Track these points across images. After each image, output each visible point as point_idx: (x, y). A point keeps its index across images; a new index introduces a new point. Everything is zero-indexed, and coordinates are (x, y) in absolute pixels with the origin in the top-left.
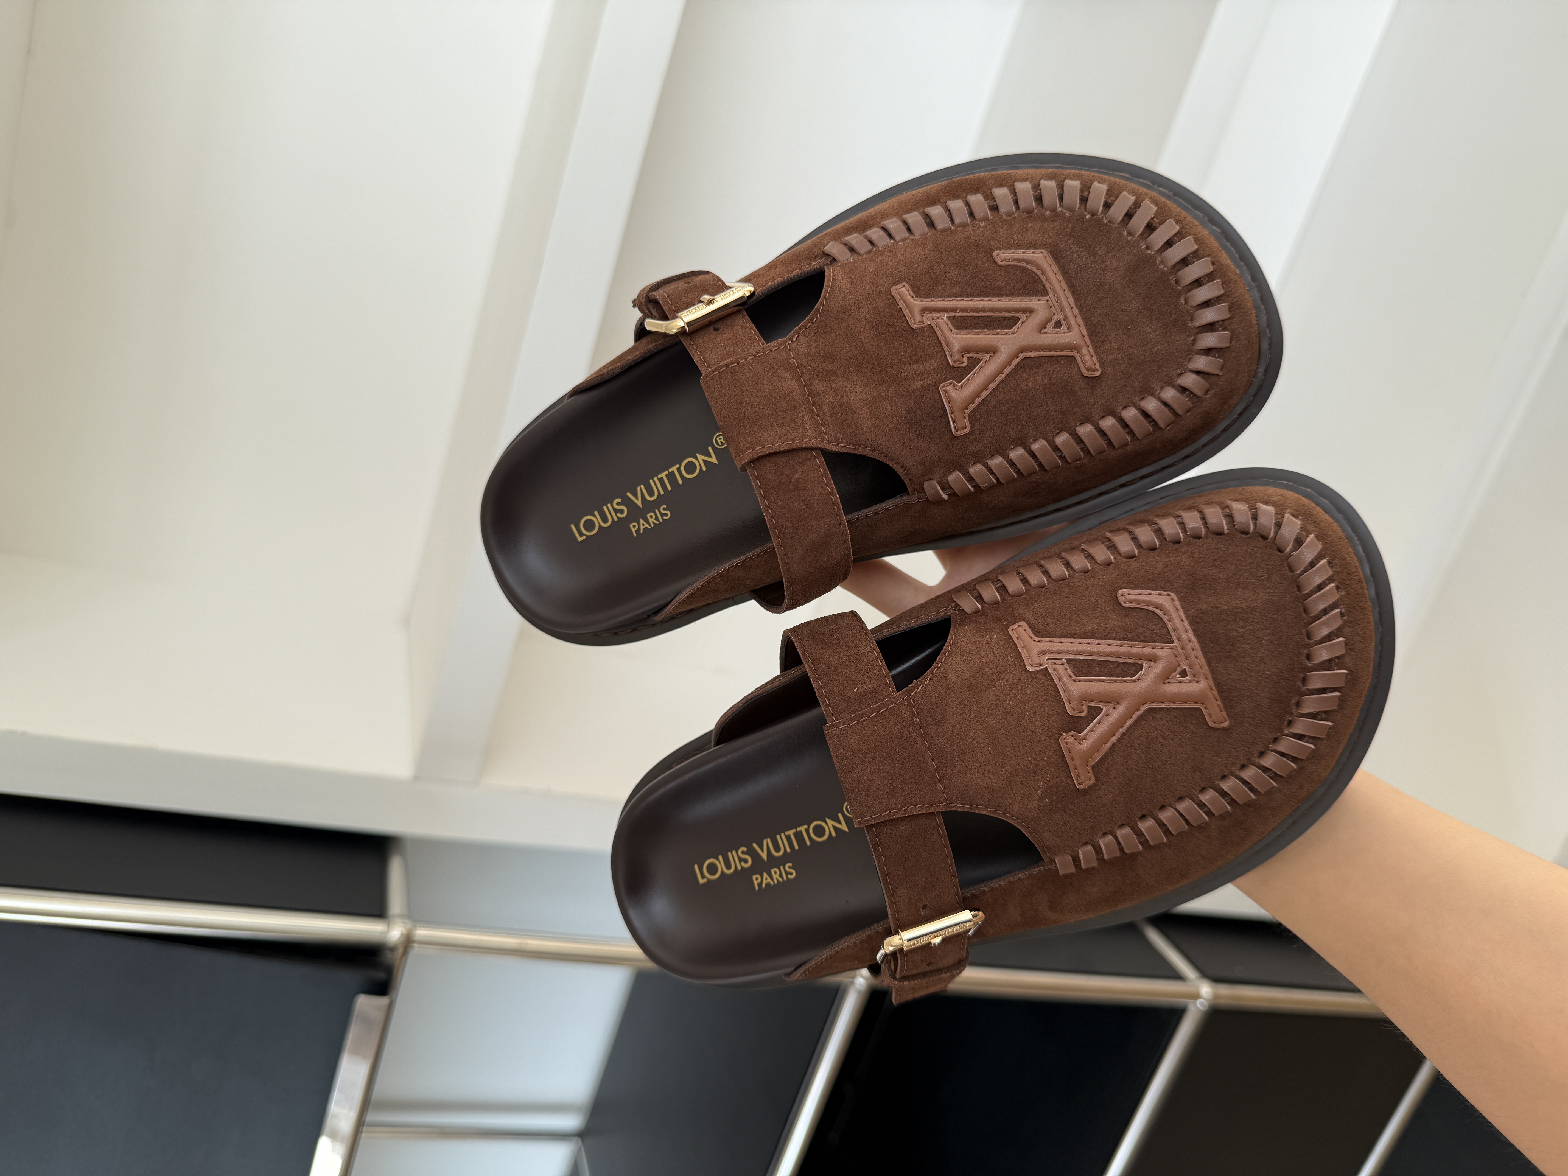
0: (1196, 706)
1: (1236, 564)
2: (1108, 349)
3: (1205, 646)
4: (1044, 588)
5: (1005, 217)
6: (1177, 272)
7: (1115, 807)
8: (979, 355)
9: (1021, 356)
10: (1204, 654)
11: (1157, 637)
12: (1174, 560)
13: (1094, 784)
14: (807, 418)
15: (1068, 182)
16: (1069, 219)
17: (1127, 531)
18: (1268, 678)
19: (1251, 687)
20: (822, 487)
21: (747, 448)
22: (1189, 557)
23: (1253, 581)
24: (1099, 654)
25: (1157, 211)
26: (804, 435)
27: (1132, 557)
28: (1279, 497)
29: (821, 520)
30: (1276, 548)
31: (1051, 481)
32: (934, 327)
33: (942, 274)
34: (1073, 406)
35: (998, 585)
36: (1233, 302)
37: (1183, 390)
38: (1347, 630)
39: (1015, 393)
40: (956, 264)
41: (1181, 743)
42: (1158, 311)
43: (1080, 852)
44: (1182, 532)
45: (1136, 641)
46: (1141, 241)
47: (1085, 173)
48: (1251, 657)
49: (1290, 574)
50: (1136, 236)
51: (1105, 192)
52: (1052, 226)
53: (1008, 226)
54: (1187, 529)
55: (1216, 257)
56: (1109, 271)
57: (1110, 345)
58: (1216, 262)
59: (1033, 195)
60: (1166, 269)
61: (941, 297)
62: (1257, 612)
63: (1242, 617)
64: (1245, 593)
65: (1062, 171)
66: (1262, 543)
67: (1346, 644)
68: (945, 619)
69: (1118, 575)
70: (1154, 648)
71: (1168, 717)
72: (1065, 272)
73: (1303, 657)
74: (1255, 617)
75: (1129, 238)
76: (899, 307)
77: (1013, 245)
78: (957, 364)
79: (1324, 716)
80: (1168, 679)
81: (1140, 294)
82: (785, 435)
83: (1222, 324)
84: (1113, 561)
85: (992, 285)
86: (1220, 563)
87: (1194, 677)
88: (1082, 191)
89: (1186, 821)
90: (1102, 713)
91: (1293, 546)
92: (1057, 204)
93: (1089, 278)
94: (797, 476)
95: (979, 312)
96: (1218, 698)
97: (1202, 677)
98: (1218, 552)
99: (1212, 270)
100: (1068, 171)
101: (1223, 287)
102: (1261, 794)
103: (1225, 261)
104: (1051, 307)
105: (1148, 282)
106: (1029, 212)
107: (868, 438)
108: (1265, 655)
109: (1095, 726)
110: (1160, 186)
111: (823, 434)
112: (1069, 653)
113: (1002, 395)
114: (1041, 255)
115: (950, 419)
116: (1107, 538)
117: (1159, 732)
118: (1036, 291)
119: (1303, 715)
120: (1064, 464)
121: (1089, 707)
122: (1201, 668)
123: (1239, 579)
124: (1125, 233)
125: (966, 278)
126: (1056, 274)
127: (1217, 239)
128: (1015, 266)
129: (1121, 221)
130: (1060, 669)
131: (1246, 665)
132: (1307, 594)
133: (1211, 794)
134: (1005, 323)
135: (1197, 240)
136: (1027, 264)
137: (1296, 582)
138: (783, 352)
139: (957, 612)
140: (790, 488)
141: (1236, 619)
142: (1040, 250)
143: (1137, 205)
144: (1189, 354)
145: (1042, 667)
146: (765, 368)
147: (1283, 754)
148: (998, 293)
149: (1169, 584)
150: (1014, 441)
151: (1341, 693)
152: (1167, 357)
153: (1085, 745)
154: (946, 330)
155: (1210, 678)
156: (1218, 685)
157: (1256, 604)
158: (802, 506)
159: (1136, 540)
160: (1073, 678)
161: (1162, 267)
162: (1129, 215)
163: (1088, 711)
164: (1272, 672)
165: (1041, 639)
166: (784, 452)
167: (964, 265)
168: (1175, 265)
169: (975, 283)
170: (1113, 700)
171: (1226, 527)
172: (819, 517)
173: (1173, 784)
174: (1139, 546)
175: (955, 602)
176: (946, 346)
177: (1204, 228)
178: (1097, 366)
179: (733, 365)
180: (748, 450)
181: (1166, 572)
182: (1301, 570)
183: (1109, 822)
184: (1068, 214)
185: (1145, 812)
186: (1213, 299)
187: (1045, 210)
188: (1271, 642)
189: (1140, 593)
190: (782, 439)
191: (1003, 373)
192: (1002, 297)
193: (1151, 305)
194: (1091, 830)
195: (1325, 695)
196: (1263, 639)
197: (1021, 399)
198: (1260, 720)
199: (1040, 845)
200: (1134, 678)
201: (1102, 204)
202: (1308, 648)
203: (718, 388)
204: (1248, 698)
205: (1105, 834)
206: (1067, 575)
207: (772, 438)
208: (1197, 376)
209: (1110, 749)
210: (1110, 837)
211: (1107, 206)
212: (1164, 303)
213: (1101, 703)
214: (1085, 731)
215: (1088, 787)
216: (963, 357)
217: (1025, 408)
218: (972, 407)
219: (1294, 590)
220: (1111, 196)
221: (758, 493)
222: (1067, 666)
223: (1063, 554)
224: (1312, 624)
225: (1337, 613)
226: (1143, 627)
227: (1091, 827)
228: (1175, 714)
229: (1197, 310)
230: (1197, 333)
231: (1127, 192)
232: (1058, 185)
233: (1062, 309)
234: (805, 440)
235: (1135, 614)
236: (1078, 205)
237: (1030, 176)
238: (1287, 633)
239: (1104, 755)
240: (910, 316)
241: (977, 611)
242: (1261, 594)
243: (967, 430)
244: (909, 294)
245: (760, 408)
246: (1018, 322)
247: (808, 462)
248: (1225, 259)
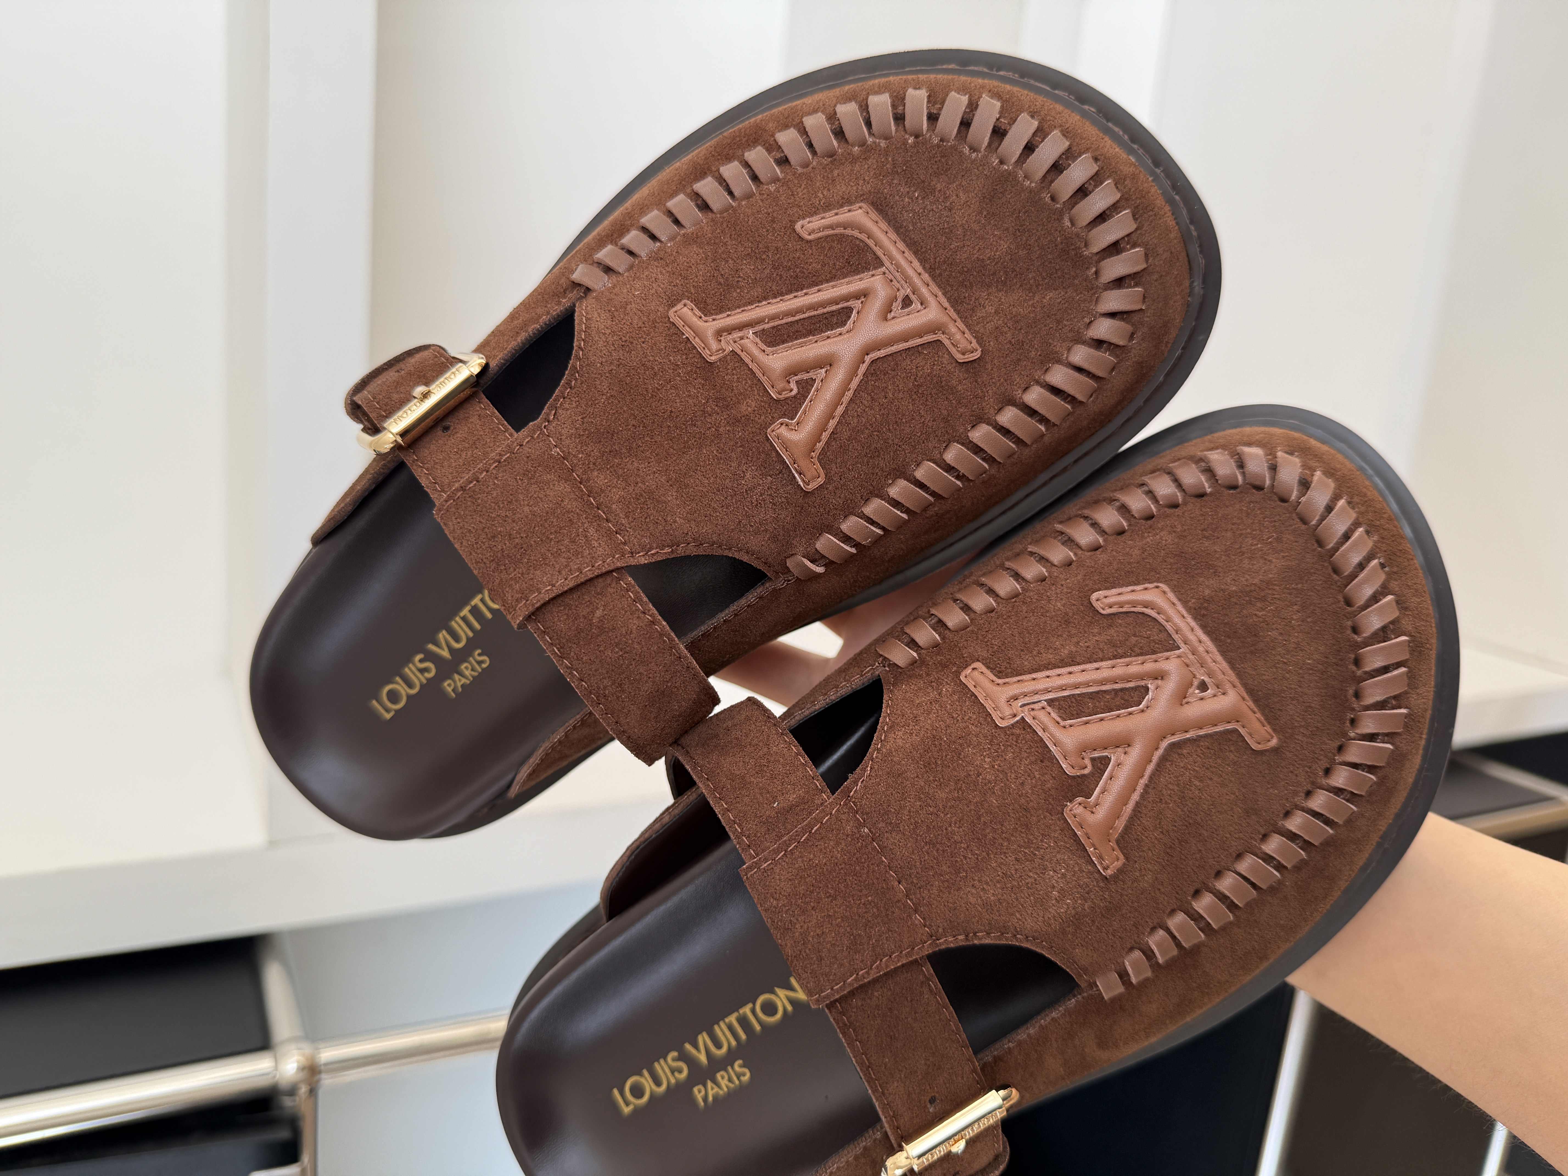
0: (1229, 727)
1: (1231, 529)
2: (982, 317)
3: (1221, 644)
4: (994, 613)
5: (800, 170)
6: (1050, 185)
7: (1159, 890)
8: (810, 374)
9: (868, 359)
10: (1222, 655)
11: (1157, 646)
12: (1152, 541)
13: (1124, 864)
14: (592, 531)
15: (873, 100)
16: (887, 151)
17: (1081, 517)
18: (1311, 669)
19: (1293, 686)
20: (638, 617)
21: (517, 600)
22: (1170, 533)
23: (1259, 546)
24: (1087, 684)
25: (1002, 107)
26: (593, 558)
27: (1096, 548)
28: (1262, 435)
29: (651, 663)
30: (1277, 499)
31: (956, 507)
32: (739, 352)
33: (733, 273)
34: (956, 407)
35: (933, 621)
36: (1136, 205)
37: (1099, 343)
38: (1394, 585)
39: (873, 412)
40: (748, 254)
41: (1223, 781)
42: (1038, 246)
43: (1127, 963)
44: (1153, 504)
45: (1131, 656)
46: (990, 155)
47: (894, 79)
48: (1283, 646)
49: (1303, 527)
50: (982, 150)
51: (926, 100)
52: (866, 166)
53: (807, 183)
54: (1159, 498)
55: (1097, 149)
56: (957, 209)
57: (984, 311)
58: (1099, 157)
59: (831, 130)
60: (1033, 185)
61: (739, 308)
62: (1275, 585)
63: (1257, 597)
64: (1253, 565)
65: (863, 85)
66: (1258, 495)
67: (1398, 602)
68: (873, 681)
69: (1085, 576)
70: (1156, 661)
71: (1198, 750)
72: (898, 227)
73: (1349, 632)
74: (1275, 593)
75: (974, 155)
76: (684, 337)
77: (819, 207)
78: (785, 395)
79: (1394, 702)
80: (1185, 698)
81: (1007, 229)
82: (566, 566)
83: (1128, 240)
84: (1074, 559)
85: (803, 272)
86: (1211, 532)
87: (1218, 688)
88: (894, 106)
89: (1254, 885)
90: (1111, 764)
91: (1298, 490)
92: (864, 133)
93: (932, 226)
94: (598, 613)
95: (796, 314)
96: (1256, 709)
97: (1228, 686)
98: (1204, 519)
99: (1097, 168)
100: (871, 83)
101: (1117, 188)
102: (1340, 826)
103: (1111, 151)
104: (891, 281)
105: (1015, 209)
106: (831, 154)
107: (686, 532)
108: (1300, 640)
109: (1106, 783)
110: (999, 70)
111: (621, 546)
112: (1047, 691)
113: (856, 420)
114: (860, 211)
115: (794, 472)
116: (1058, 531)
117: (1192, 772)
118: (866, 263)
119: (1368, 708)
120: (966, 484)
121: (1093, 760)
122: (1224, 674)
123: (1240, 547)
124: (966, 150)
125: (767, 271)
126: (887, 233)
127: (1095, 123)
128: (827, 237)
129: (957, 134)
130: (1042, 715)
131: (1279, 657)
132: (1333, 548)
133: (1277, 840)
134: (835, 321)
135: (1065, 133)
136: (845, 229)
137: (1314, 536)
138: (539, 442)
139: (887, 669)
140: (594, 633)
141: (1250, 601)
142: (858, 205)
143: (973, 106)
144: (1095, 293)
145: (1017, 718)
146: (516, 475)
147: (1355, 766)
148: (815, 280)
149: (1153, 573)
150: (889, 474)
151: (1408, 667)
152: (1066, 305)
153: (1101, 813)
154: (756, 352)
155: (1238, 685)
156: (1251, 692)
157: (1271, 576)
158: (617, 652)
159: (1096, 526)
160: (1062, 724)
161: (1027, 183)
162: (966, 124)
163: (1093, 766)
164: (1314, 660)
165: (1007, 680)
166: (572, 590)
167: (759, 253)
168: (1044, 177)
169: (781, 275)
170: (1123, 742)
171: (1206, 485)
172: (646, 659)
173: (1225, 839)
174: (1102, 532)
175: (881, 655)
176: (761, 375)
177: (1073, 112)
178: (975, 344)
179: (471, 485)
180: (519, 603)
181: (1146, 558)
182: (1317, 519)
183: (1155, 912)
184: (883, 144)
185: (1197, 885)
186: (1108, 209)
187: (852, 146)
188: (1302, 621)
189: (1120, 592)
190: (564, 573)
191: (849, 390)
192: (822, 284)
193: (1027, 240)
194: (1134, 929)
195: (1389, 675)
196: (1292, 619)
197: (883, 418)
198: (1315, 727)
199: (1073, 967)
200: (1141, 706)
201: (925, 118)
202: (1351, 618)
203: (459, 523)
204: (1293, 700)
205: (1153, 929)
206: (1020, 589)
207: (549, 575)
208: (1112, 320)
209: (1134, 810)
210: (1161, 933)
211: (933, 118)
212: (1043, 233)
213: (1107, 750)
214: (1095, 793)
215: (1118, 870)
216: (789, 382)
217: (891, 428)
218: (820, 446)
219: (1314, 548)
220: (935, 103)
221: (551, 653)
222: (1049, 709)
223: (1008, 564)
224: (1348, 585)
225: (1375, 565)
226: (1135, 635)
227: (1133, 925)
228: (1207, 744)
229: (1091, 230)
230: (1098, 262)
231: (955, 91)
232: (860, 106)
233: (907, 279)
234: (597, 565)
235: (1120, 621)
236: (893, 128)
237: (821, 104)
238: (1319, 604)
239: (1128, 821)
240: (703, 345)
241: (914, 662)
242: (1274, 560)
243: (821, 480)
244: (694, 314)
245: (522, 538)
246: (852, 313)
247: (609, 589)
248: (1110, 147)
